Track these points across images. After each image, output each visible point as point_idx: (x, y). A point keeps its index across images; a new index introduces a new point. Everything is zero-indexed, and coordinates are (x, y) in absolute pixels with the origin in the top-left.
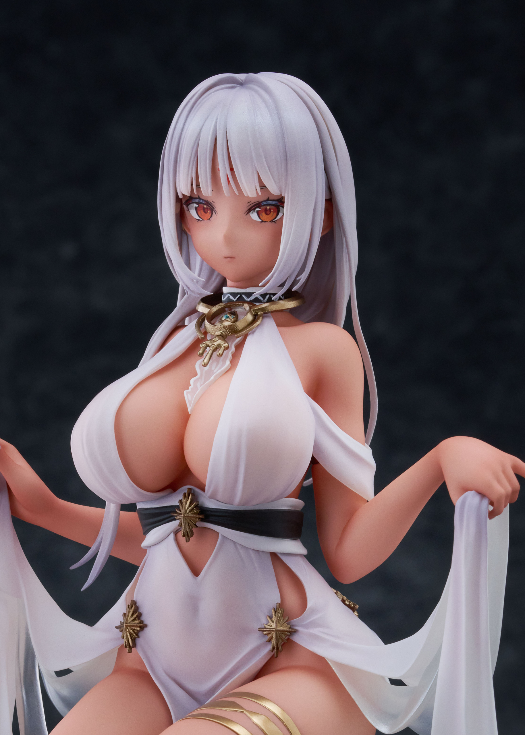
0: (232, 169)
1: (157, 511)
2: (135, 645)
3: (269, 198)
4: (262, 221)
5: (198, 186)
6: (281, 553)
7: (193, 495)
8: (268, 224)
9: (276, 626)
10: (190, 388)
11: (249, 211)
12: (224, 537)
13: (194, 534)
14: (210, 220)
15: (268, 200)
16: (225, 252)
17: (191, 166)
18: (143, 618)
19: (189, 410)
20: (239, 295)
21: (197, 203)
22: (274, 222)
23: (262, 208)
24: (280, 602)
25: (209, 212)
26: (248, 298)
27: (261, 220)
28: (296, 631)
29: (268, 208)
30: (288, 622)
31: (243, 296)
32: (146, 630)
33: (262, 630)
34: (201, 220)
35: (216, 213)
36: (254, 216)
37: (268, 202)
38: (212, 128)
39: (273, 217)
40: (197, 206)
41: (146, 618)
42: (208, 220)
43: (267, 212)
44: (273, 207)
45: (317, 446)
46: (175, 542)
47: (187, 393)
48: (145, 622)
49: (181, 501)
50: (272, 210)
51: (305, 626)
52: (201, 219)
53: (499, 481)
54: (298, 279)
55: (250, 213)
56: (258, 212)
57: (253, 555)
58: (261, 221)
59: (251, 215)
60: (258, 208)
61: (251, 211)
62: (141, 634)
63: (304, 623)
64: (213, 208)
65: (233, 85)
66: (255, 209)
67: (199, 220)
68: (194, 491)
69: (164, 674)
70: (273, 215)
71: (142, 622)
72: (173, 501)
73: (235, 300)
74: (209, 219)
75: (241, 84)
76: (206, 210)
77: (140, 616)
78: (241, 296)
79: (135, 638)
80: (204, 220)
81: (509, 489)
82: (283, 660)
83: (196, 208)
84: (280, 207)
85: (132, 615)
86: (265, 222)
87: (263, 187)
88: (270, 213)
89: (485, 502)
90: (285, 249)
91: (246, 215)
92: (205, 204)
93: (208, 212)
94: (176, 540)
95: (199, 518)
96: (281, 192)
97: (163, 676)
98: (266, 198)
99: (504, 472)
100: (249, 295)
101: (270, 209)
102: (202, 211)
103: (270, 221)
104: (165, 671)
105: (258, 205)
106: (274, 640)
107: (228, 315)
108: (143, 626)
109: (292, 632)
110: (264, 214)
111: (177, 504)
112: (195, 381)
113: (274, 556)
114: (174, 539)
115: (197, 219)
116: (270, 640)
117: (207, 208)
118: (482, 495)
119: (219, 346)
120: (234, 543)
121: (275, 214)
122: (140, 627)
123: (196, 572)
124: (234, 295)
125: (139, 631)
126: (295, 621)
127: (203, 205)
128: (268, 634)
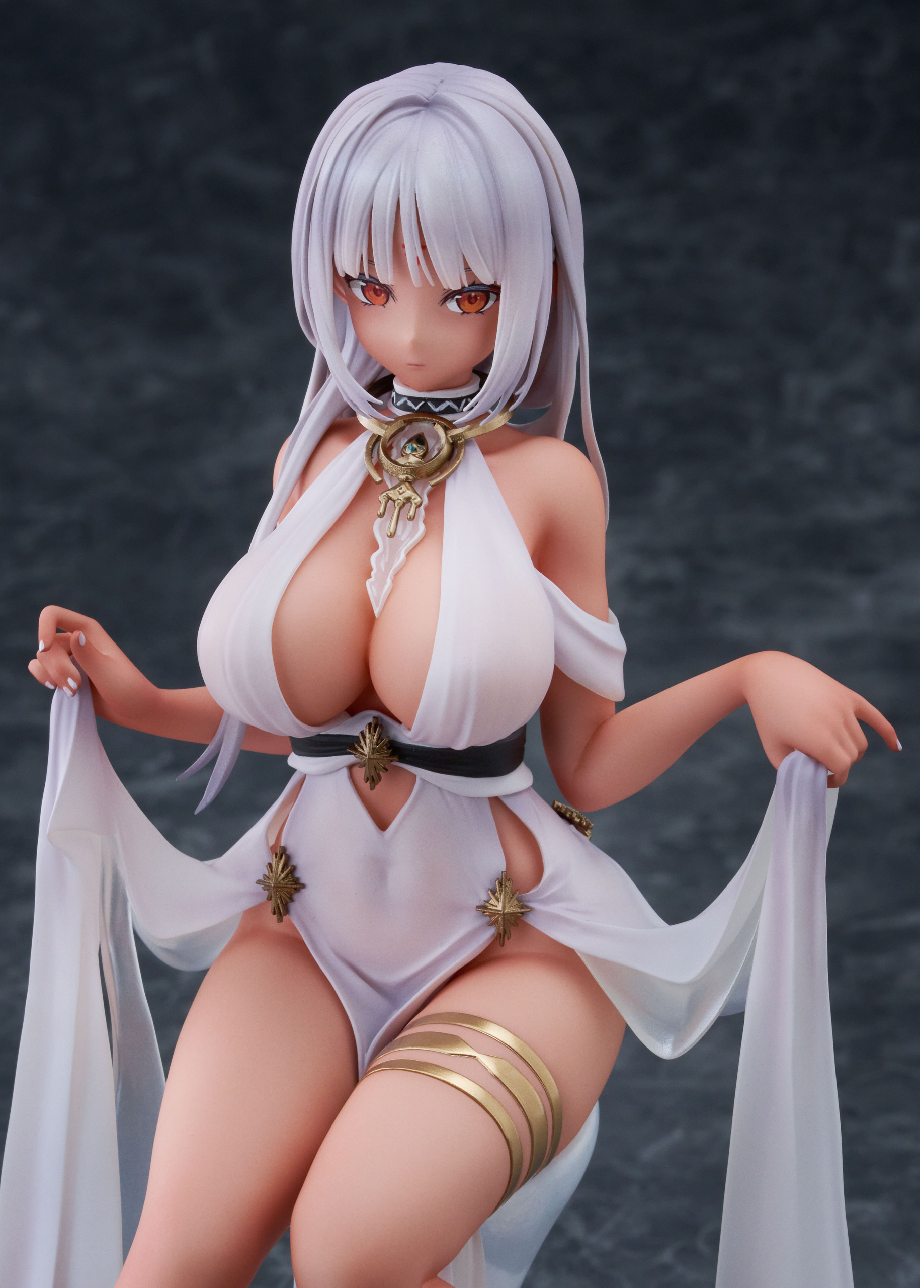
0: (424, 247)
2: (287, 911)
3: (475, 282)
4: (464, 313)
5: (371, 261)
6: (505, 797)
7: (382, 727)
8: (473, 316)
9: (504, 907)
10: (373, 573)
11: (446, 299)
12: (423, 781)
13: (382, 780)
14: (384, 307)
16: (411, 359)
17: (360, 239)
18: (299, 875)
19: (376, 611)
20: (422, 403)
21: (364, 281)
22: (482, 313)
23: (464, 295)
24: (504, 867)
25: (383, 295)
26: (436, 407)
27: (462, 310)
28: (530, 910)
29: (473, 294)
30: (519, 896)
31: (429, 404)
32: (303, 891)
33: (479, 909)
34: (370, 305)
35: (395, 299)
36: (452, 306)
37: (474, 288)
38: (392, 187)
39: (481, 307)
40: (364, 284)
41: (303, 875)
42: (381, 305)
43: (471, 300)
44: (480, 294)
45: (559, 652)
46: (349, 780)
48: (303, 881)
49: (362, 733)
50: (479, 298)
51: (541, 903)
52: (369, 303)
53: (842, 743)
54: (517, 394)
55: (447, 303)
56: (457, 300)
57: (464, 802)
58: (462, 312)
59: (447, 305)
60: (458, 295)
61: (448, 299)
62: (295, 897)
63: (541, 897)
64: (391, 292)
66: (453, 297)
67: (366, 304)
68: (382, 720)
69: (332, 955)
70: (479, 304)
71: (297, 880)
73: (417, 409)
74: (383, 305)
75: (426, 104)
76: (379, 293)
77: (294, 871)
78: (425, 405)
79: (287, 903)
80: (373, 304)
83: (362, 287)
84: (491, 293)
85: (283, 869)
86: (468, 313)
88: (476, 301)
89: (823, 773)
90: (501, 358)
91: (441, 306)
92: (377, 285)
93: (381, 295)
94: (351, 777)
95: (390, 760)
96: (496, 280)
97: (331, 957)
98: (471, 283)
100: (437, 402)
101: (476, 297)
102: (372, 293)
103: (476, 312)
104: (333, 951)
105: (459, 291)
106: (500, 925)
107: (415, 446)
108: (299, 887)
109: (525, 909)
110: (466, 302)
111: (356, 733)
112: (379, 559)
113: (497, 802)
114: (348, 777)
115: (363, 302)
116: (494, 924)
117: (380, 290)
118: (817, 762)
119: (408, 499)
120: (441, 790)
121: (483, 303)
122: (295, 888)
123: (382, 824)
124: (414, 400)
125: (293, 894)
126: (528, 896)
127: (373, 285)
128: (491, 916)
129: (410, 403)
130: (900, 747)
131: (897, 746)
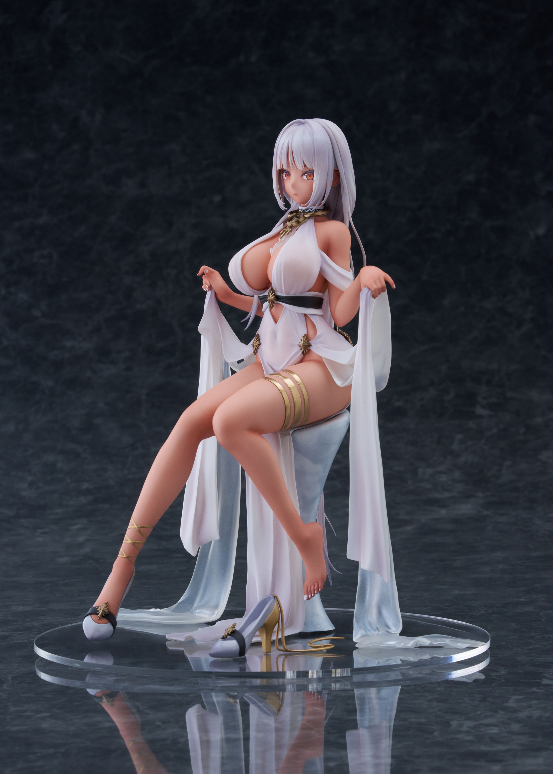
1: (263, 297)
2: (257, 352)
4: (308, 179)
6: (309, 314)
9: (304, 343)
10: (274, 247)
11: (303, 175)
12: (285, 307)
13: (274, 307)
14: (290, 179)
15: (310, 171)
16: (294, 192)
18: (260, 341)
19: (271, 256)
21: (285, 172)
22: (313, 179)
23: (308, 174)
24: (306, 334)
25: (289, 175)
28: (311, 345)
29: (310, 174)
30: (308, 341)
32: (261, 345)
33: (298, 345)
35: (292, 176)
36: (305, 177)
37: (310, 172)
40: (285, 173)
41: (261, 341)
43: (310, 176)
44: (312, 174)
45: (321, 269)
46: (269, 310)
47: (271, 249)
51: (315, 344)
52: (286, 178)
53: (375, 283)
56: (306, 175)
57: (296, 314)
59: (303, 177)
62: (259, 347)
63: (315, 342)
65: (299, 124)
66: (305, 175)
68: (273, 289)
69: (266, 364)
71: (260, 342)
72: (266, 293)
73: (302, 212)
75: (303, 123)
77: (259, 340)
79: (257, 349)
80: (288, 178)
81: (380, 286)
82: (308, 357)
85: (256, 339)
87: (305, 166)
89: (370, 292)
90: (315, 190)
92: (287, 173)
95: (275, 300)
96: (313, 168)
98: (308, 170)
99: (379, 280)
101: (311, 175)
102: (287, 175)
103: (311, 179)
104: (267, 362)
105: (306, 173)
106: (302, 349)
107: (295, 218)
108: (260, 344)
109: (310, 345)
110: (308, 176)
111: (268, 294)
112: (277, 245)
113: (306, 315)
114: (269, 308)
116: (301, 349)
118: (370, 289)
119: (287, 230)
120: (290, 310)
121: (313, 177)
122: (259, 344)
123: (276, 322)
124: (302, 209)
125: (258, 346)
126: (311, 342)
128: (300, 347)
129: (301, 211)
130: (394, 287)
131: (393, 287)
